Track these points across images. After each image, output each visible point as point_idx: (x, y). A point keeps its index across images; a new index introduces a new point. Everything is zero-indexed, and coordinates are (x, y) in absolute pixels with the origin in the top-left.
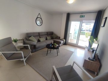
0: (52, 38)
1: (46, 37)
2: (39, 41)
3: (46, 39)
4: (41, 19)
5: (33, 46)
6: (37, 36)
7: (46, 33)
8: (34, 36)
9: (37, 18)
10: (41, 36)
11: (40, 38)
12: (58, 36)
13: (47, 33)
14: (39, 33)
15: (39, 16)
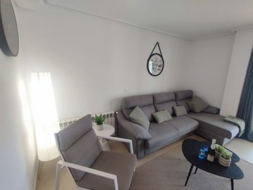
0: (191, 111)
1: (173, 108)
2: (153, 120)
3: (174, 115)
4: (161, 56)
5: (140, 143)
6: (149, 105)
7: (173, 97)
8: (142, 107)
9: (151, 56)
10: (158, 107)
11: (157, 111)
12: (209, 107)
13: (176, 94)
14: (154, 97)
15: (157, 51)
